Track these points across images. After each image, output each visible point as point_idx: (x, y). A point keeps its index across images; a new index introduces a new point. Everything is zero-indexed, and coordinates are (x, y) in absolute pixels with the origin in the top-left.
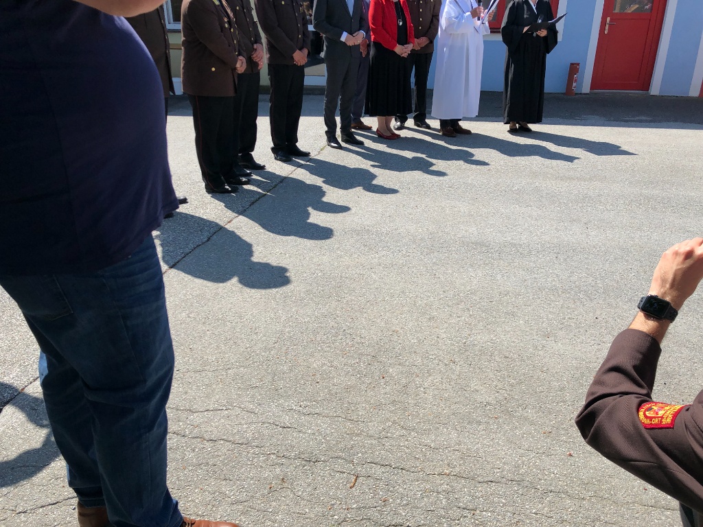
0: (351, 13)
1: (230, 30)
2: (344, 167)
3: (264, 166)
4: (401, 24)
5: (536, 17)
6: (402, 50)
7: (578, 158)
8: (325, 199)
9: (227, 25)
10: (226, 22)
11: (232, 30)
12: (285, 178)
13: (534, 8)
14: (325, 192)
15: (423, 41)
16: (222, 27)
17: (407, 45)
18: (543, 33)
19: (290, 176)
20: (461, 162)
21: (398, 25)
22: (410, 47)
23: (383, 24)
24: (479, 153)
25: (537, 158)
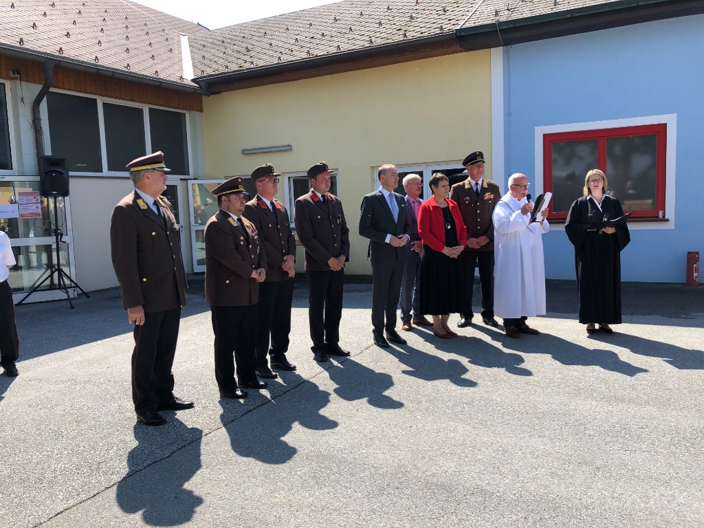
0: (396, 220)
1: (248, 247)
2: (372, 371)
3: (295, 367)
4: (449, 227)
5: (602, 215)
6: (452, 252)
7: (646, 371)
8: (322, 412)
9: (242, 243)
10: (242, 240)
11: (250, 247)
12: (305, 381)
13: (599, 207)
14: (329, 401)
15: (483, 240)
16: (237, 246)
17: (457, 247)
18: (610, 230)
19: (312, 380)
20: (503, 370)
21: (446, 229)
22: (461, 248)
23: (430, 229)
24: (532, 360)
25: (597, 368)
